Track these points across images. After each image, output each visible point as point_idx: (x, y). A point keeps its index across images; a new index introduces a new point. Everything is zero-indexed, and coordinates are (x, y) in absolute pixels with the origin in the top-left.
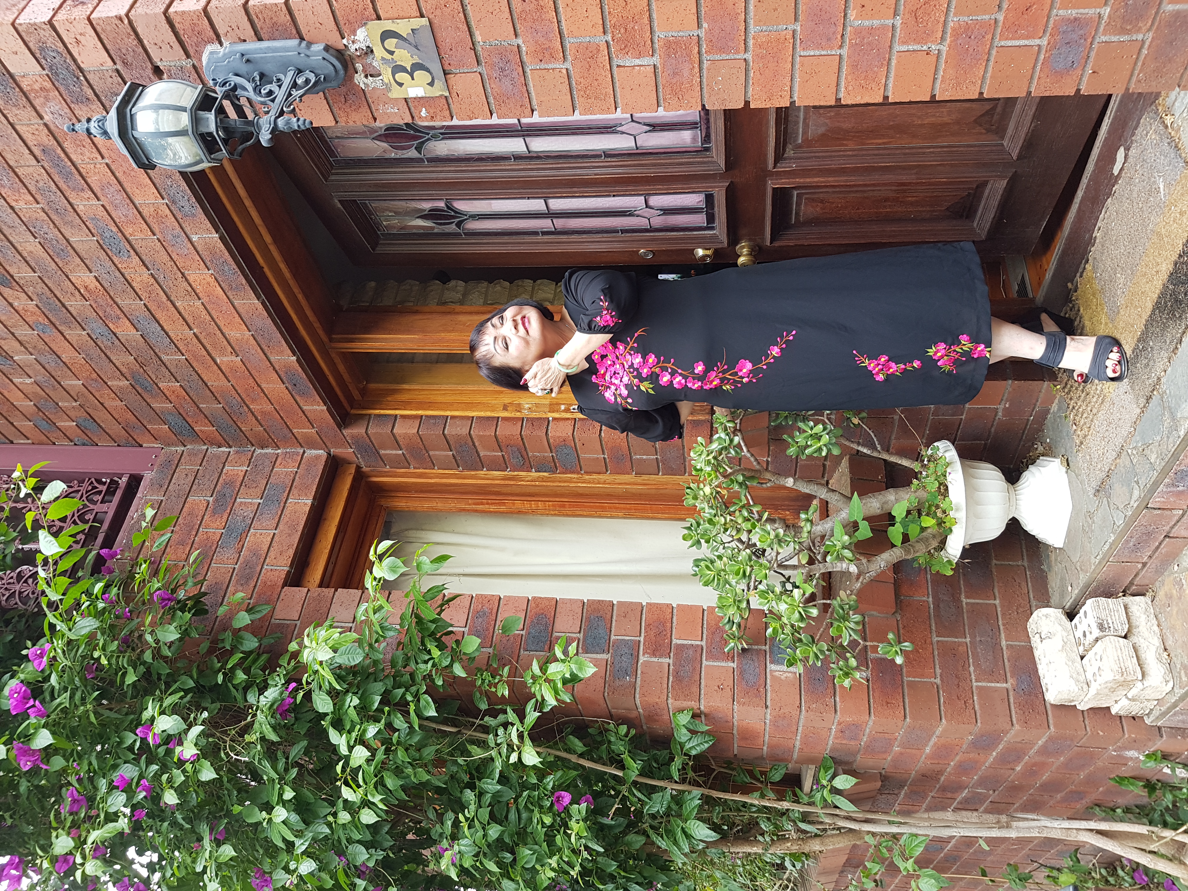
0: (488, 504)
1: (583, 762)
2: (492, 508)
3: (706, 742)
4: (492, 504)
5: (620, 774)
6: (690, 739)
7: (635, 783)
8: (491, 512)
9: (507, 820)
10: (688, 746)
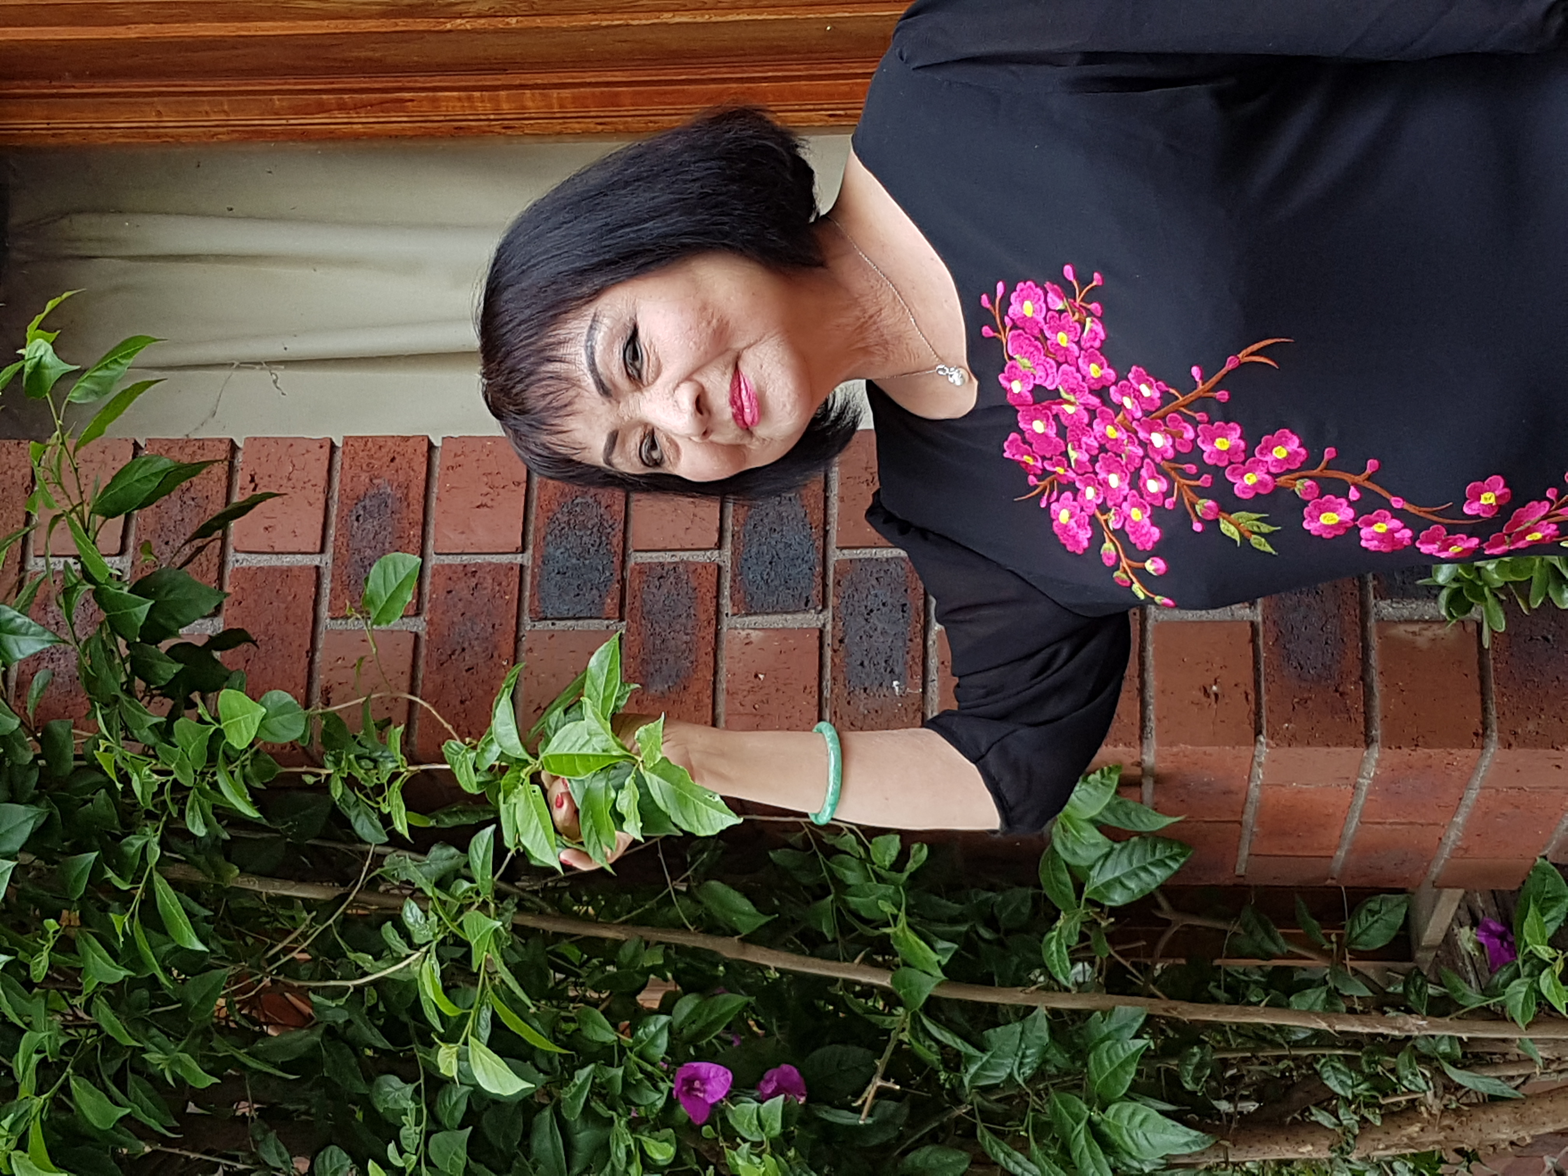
0: (342, 107)
1: (757, 955)
2: (360, 122)
3: (1161, 863)
4: (357, 107)
5: (884, 980)
6: (1107, 856)
7: (933, 1007)
8: (357, 137)
9: (527, 1153)
10: (1097, 879)
